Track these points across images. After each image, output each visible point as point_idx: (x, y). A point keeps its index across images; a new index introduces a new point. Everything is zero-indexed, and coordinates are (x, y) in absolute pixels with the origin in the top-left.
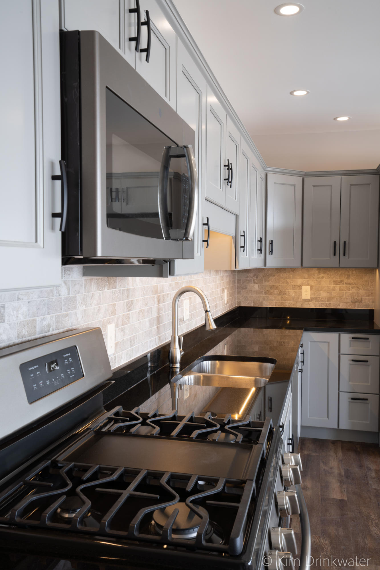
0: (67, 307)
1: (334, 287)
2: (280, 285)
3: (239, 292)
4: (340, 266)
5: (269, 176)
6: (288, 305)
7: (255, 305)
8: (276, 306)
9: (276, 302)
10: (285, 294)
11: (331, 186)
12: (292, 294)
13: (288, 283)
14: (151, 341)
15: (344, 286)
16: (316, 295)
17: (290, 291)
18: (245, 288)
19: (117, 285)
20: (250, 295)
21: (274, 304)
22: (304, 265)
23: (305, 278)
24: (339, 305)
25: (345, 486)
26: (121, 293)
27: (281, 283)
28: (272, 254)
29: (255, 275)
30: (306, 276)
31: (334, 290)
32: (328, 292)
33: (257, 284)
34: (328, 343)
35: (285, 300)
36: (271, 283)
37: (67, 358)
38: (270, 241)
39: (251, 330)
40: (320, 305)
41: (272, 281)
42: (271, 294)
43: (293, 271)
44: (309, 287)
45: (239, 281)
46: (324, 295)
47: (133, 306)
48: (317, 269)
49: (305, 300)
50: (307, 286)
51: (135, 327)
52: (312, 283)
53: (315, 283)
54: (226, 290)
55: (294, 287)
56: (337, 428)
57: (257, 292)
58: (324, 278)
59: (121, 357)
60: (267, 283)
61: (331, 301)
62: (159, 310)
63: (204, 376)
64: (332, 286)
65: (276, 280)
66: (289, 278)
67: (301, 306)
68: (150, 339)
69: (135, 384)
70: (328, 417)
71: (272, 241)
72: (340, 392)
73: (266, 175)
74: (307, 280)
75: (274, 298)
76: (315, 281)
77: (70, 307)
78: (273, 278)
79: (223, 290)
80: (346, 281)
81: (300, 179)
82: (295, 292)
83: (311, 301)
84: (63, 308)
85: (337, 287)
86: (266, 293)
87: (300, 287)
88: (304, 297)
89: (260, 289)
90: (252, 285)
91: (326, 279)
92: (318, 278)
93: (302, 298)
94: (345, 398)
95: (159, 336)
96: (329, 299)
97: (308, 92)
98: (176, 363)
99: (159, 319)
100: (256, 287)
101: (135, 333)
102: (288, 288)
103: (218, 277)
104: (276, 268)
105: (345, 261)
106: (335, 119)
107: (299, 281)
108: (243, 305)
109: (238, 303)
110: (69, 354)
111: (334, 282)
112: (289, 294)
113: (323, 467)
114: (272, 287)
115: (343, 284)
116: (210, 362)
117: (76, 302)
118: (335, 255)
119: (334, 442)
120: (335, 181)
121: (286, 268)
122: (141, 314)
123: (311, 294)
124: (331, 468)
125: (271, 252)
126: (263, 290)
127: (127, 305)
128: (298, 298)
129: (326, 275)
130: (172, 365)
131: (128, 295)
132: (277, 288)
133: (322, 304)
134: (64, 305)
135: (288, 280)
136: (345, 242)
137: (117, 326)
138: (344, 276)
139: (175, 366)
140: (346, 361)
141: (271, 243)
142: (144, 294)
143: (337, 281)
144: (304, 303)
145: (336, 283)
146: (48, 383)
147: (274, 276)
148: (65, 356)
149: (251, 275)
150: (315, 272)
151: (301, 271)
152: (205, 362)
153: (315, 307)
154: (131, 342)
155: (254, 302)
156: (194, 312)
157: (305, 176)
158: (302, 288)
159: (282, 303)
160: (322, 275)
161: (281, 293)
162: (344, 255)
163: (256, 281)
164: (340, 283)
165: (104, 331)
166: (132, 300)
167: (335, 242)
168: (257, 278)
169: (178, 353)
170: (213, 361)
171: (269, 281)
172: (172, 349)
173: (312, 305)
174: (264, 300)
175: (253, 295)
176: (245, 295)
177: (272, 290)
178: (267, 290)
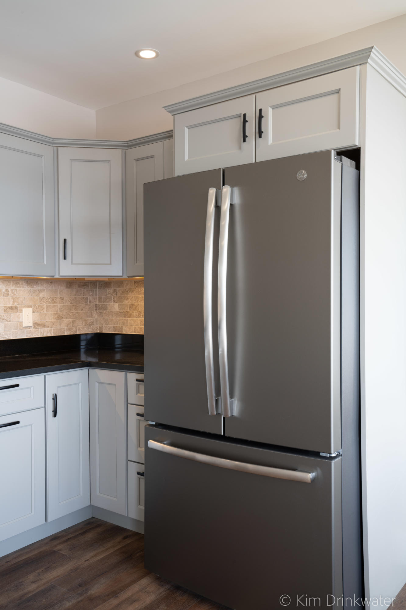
2: (138, 304)
3: (101, 314)
18: (106, 309)
20: (111, 317)
29: (115, 291)
33: (116, 302)
41: (131, 299)
42: (130, 317)
45: (100, 299)
57: (117, 314)
60: (126, 302)
78: (132, 295)
86: (125, 315)
89: (120, 310)
90: (112, 304)
100: (116, 307)
108: (104, 332)
109: (100, 328)
114: (131, 307)
126: (123, 311)
147: (133, 291)
149: (111, 291)
155: (114, 327)
163: (116, 299)
171: (128, 299)
174: (124, 324)
175: (113, 318)
176: (106, 318)
177: (131, 311)
178: (127, 312)
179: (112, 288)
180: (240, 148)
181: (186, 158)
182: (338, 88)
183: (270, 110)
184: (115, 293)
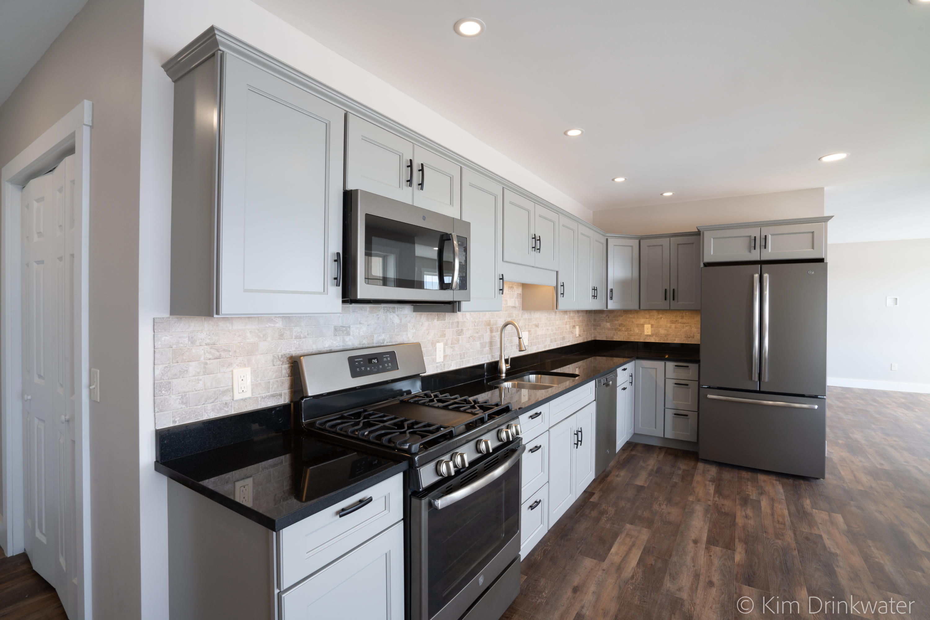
0: (399, 330)
1: (671, 326)
2: (626, 324)
3: (595, 329)
4: (671, 309)
5: (610, 241)
6: (632, 339)
7: (607, 339)
8: (623, 339)
9: (623, 337)
10: (630, 331)
11: (662, 245)
12: (637, 330)
13: (633, 322)
14: (483, 357)
15: (679, 324)
16: (656, 332)
17: (634, 328)
18: (600, 326)
19: (446, 318)
20: (604, 331)
21: (622, 338)
22: (641, 308)
23: (646, 318)
24: (675, 340)
25: (651, 478)
26: (451, 324)
27: (627, 322)
28: (612, 299)
29: (607, 315)
30: (648, 316)
31: (670, 327)
32: (665, 330)
33: (609, 322)
34: (656, 369)
35: (631, 336)
36: (619, 322)
37: (387, 358)
38: (610, 289)
39: (604, 358)
40: (659, 340)
41: (620, 320)
42: (620, 330)
43: (637, 313)
44: (650, 325)
45: (595, 320)
46: (662, 331)
47: (463, 333)
48: (656, 311)
49: (647, 335)
50: (648, 324)
51: (465, 347)
52: (653, 322)
53: (655, 322)
54: (577, 327)
55: (638, 325)
56: (663, 436)
57: (609, 329)
58: (662, 319)
59: (450, 365)
60: (617, 322)
61: (668, 337)
62: (491, 337)
63: (518, 383)
64: (669, 325)
65: (623, 320)
66: (634, 318)
67: (644, 340)
68: (482, 356)
69: (463, 383)
70: (656, 428)
71: (612, 289)
72: (666, 409)
73: (607, 240)
74: (648, 320)
75: (622, 334)
76: (655, 321)
77: (401, 330)
78: (621, 318)
79: (574, 327)
80: (680, 320)
81: (637, 241)
82: (639, 329)
83: (652, 337)
84: (396, 330)
85: (673, 326)
86: (616, 330)
87: (643, 325)
88: (646, 333)
89: (611, 327)
90: (605, 323)
91: (664, 319)
92: (658, 318)
93: (644, 333)
94: (670, 414)
95: (492, 355)
96: (666, 335)
97: (626, 179)
98: (502, 373)
99: (491, 343)
100: (608, 325)
101: (465, 351)
102: (633, 326)
103: (566, 317)
104: (623, 310)
105: (674, 305)
106: (662, 194)
107: (642, 321)
108: (598, 339)
109: (595, 337)
110: (389, 356)
111: (670, 321)
112: (634, 330)
113: (641, 463)
114: (621, 325)
115: (678, 323)
116: (534, 376)
117: (407, 327)
118: (666, 299)
119: (661, 448)
120: (665, 242)
121: (631, 310)
122: (472, 338)
123: (652, 331)
124: (647, 465)
125: (611, 298)
126: (614, 327)
127: (457, 332)
128: (641, 334)
129: (664, 316)
130: (500, 375)
131: (457, 325)
132: (624, 326)
133: (661, 339)
134: (396, 329)
135: (633, 320)
136: (674, 290)
137: (446, 344)
138: (679, 317)
139: (502, 376)
140: (670, 384)
141: (611, 291)
142: (475, 325)
143: (673, 321)
144: (646, 338)
145: (672, 322)
146: (368, 369)
147: (622, 316)
148: (384, 356)
149: (604, 315)
150: (655, 313)
151: (643, 313)
152: (531, 376)
153: (655, 341)
154: (460, 356)
155: (606, 337)
156: (534, 341)
157: (640, 239)
158: (644, 327)
159: (628, 337)
160: (661, 316)
161: (628, 330)
162: (674, 299)
163: (608, 321)
164: (675, 322)
165: (433, 346)
166: (462, 329)
167: (666, 290)
168: (609, 318)
169: (504, 367)
170: (537, 375)
171: (618, 320)
172: (500, 364)
173: (652, 340)
174: (614, 335)
175: (606, 331)
176: (599, 331)
177: (620, 328)
178: (617, 328)
179: (605, 314)
180: (750, 252)
181: (712, 254)
182: (813, 231)
183: (770, 236)
184: (608, 317)
